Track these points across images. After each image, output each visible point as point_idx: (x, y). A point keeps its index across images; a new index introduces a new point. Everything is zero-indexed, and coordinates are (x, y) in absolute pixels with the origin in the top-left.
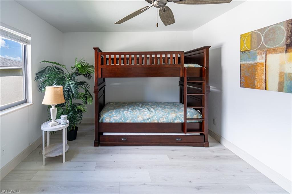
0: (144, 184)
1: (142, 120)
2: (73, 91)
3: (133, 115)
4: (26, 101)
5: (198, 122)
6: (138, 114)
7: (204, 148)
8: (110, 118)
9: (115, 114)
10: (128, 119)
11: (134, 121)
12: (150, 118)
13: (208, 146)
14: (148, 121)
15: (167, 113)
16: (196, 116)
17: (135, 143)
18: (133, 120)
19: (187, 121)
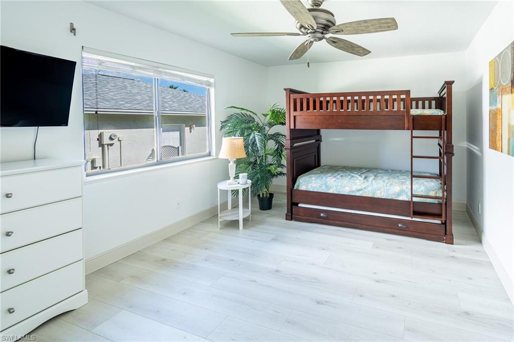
0: (314, 264)
1: (350, 192)
2: (258, 145)
3: (338, 183)
4: (209, 155)
5: (437, 202)
6: (345, 183)
7: (444, 244)
8: (307, 183)
9: (314, 180)
10: (331, 188)
11: (338, 192)
12: (362, 190)
13: (451, 242)
14: (358, 194)
15: (388, 185)
16: (434, 192)
17: (337, 222)
18: (338, 190)
19: (415, 199)
